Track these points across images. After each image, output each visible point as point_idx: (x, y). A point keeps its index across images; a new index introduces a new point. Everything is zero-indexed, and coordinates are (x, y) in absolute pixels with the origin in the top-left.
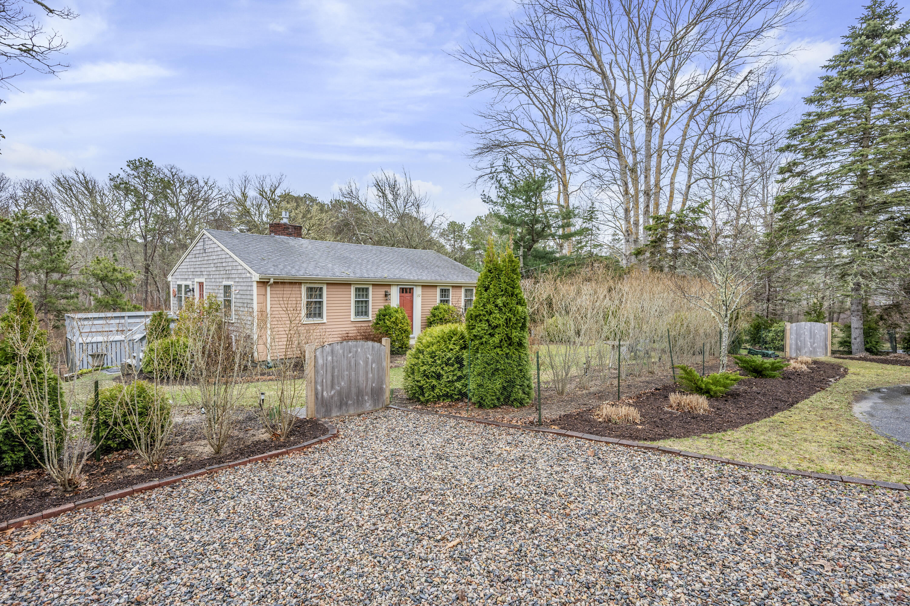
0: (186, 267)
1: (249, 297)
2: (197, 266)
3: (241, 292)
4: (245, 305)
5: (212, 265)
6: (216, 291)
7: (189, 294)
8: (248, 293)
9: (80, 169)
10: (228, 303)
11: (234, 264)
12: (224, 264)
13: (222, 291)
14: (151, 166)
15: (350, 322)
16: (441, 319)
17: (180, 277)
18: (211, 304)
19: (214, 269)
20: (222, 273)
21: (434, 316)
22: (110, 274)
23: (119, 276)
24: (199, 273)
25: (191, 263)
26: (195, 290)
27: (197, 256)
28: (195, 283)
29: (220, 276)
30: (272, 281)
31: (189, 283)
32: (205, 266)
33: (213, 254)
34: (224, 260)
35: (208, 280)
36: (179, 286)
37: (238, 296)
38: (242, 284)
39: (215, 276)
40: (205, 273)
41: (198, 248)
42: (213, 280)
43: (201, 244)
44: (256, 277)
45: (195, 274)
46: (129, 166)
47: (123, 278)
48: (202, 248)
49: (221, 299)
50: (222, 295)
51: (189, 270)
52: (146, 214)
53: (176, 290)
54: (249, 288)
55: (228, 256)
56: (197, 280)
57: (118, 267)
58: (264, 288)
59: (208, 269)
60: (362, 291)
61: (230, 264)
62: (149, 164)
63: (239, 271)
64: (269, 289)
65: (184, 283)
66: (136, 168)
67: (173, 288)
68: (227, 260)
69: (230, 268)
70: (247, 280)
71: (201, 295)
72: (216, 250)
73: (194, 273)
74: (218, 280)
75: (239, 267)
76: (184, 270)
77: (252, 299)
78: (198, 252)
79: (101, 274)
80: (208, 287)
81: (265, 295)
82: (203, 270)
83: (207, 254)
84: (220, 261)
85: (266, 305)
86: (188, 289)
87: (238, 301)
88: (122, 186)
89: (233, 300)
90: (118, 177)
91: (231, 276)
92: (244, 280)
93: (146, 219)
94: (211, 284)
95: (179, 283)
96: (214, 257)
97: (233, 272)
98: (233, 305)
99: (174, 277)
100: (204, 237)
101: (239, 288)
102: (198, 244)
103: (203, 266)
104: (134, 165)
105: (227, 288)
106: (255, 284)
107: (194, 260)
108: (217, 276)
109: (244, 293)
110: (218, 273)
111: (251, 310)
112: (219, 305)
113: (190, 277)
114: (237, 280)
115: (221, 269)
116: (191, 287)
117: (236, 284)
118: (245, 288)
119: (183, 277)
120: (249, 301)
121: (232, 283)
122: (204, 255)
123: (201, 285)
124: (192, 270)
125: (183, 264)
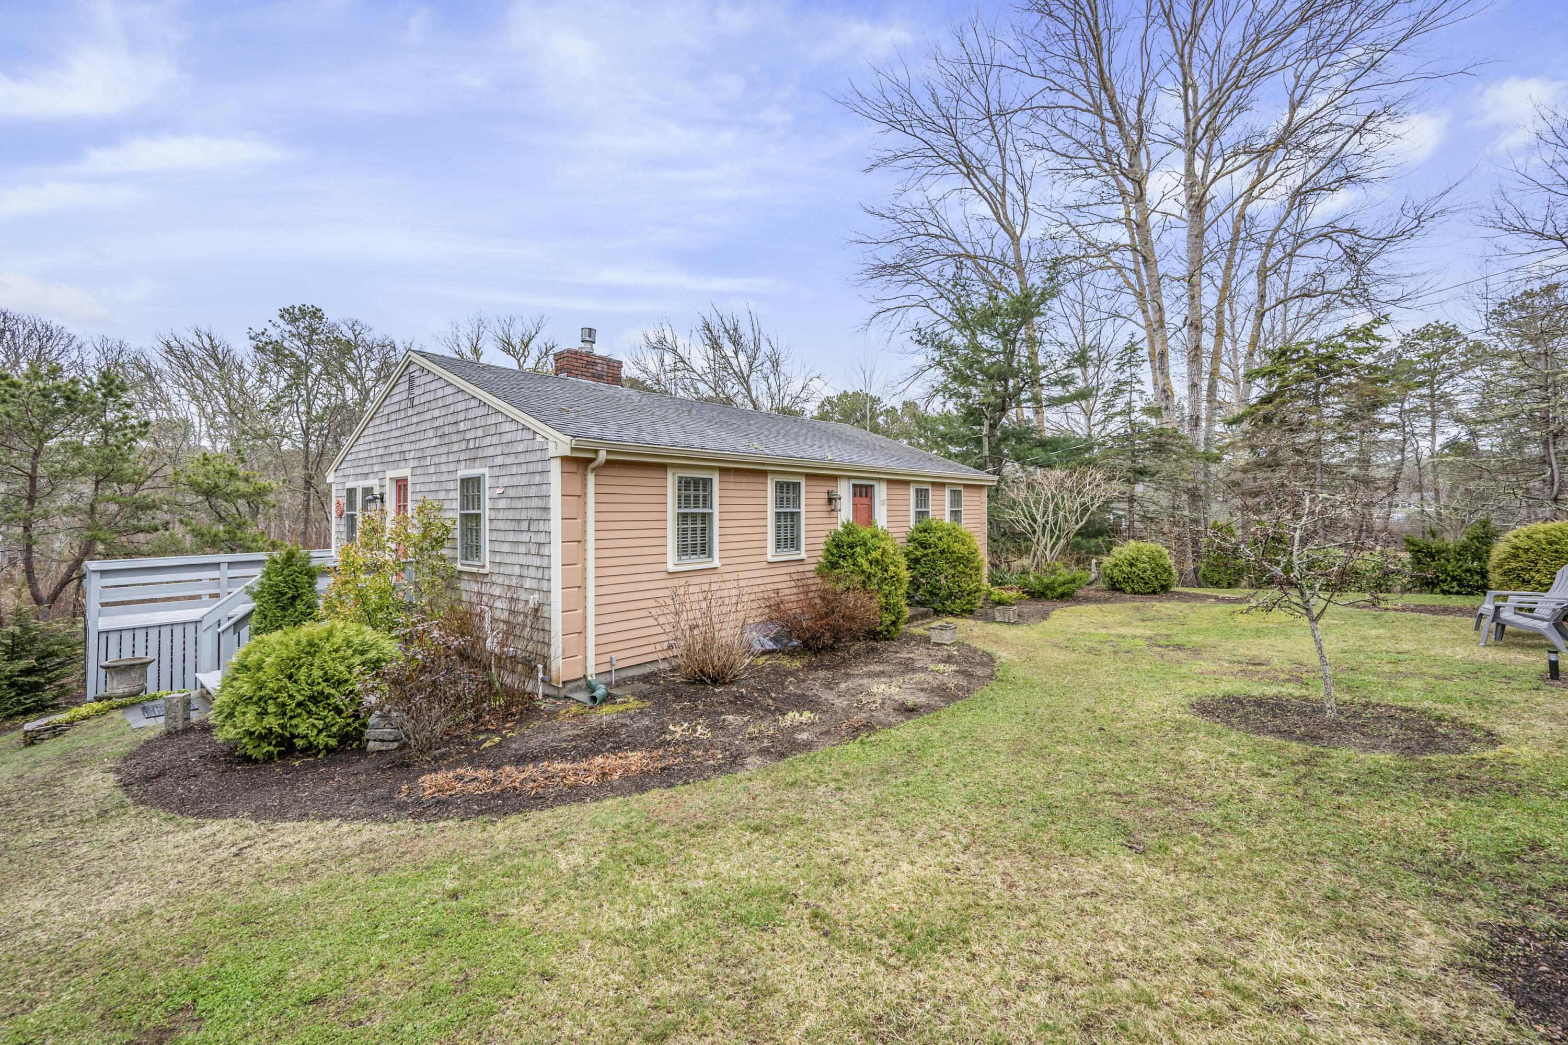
0: (366, 447)
1: (535, 503)
2: (393, 441)
3: (511, 492)
4: (524, 525)
5: (430, 434)
6: (442, 495)
7: (372, 506)
8: (533, 491)
9: (204, 329)
10: (471, 522)
11: (492, 420)
12: (462, 427)
13: (457, 495)
14: (321, 318)
15: (764, 565)
16: (942, 552)
17: (352, 471)
18: (427, 527)
19: (435, 442)
20: (455, 448)
21: (924, 545)
22: (222, 483)
23: (243, 486)
24: (397, 457)
25: (377, 437)
26: (386, 498)
27: (393, 417)
28: (387, 482)
29: (452, 458)
30: (603, 456)
31: (372, 482)
32: (413, 438)
33: (433, 405)
34: (461, 416)
35: (419, 471)
36: (351, 492)
37: (502, 504)
38: (514, 470)
39: (436, 460)
40: (412, 455)
41: (396, 399)
42: (432, 469)
43: (403, 387)
44: (561, 444)
45: (385, 461)
46: (282, 317)
47: (251, 490)
48: (405, 395)
49: (453, 513)
50: (456, 505)
51: (373, 453)
52: (308, 394)
53: (343, 501)
54: (537, 479)
55: (474, 403)
56: (392, 473)
57: (242, 471)
58: (578, 478)
59: (418, 446)
60: (789, 492)
61: (478, 423)
62: (316, 314)
63: (506, 438)
64: (591, 478)
65: (360, 484)
66: (294, 320)
67: (337, 497)
68: (471, 414)
69: (480, 433)
70: (528, 457)
71: (401, 507)
72: (440, 393)
73: (386, 459)
74: (444, 468)
75: (507, 427)
76: (361, 455)
77: (546, 509)
78: (395, 408)
79: (206, 483)
80: (418, 488)
81: (582, 496)
82: (406, 447)
83: (416, 410)
84: (452, 419)
85: (585, 522)
86: (372, 498)
87: (501, 515)
88: (270, 347)
89: (487, 514)
90: (263, 334)
91: (480, 453)
92: (522, 458)
93: (309, 402)
94: (426, 479)
95: (349, 485)
96: (436, 413)
97: (487, 441)
98: (486, 526)
99: (340, 473)
100: (411, 369)
101: (505, 481)
102: (396, 390)
103: (407, 439)
104: (291, 315)
105: (471, 486)
106: (555, 467)
107: (385, 428)
108: (444, 459)
109: (520, 492)
110: (444, 449)
111: (542, 538)
112: (447, 530)
113: (376, 469)
114: (499, 461)
115: (454, 438)
116: (377, 492)
117: (496, 472)
118: (524, 480)
119: (359, 471)
120: (535, 515)
121: (486, 471)
122: (410, 412)
123: (401, 485)
124: (381, 452)
125: (361, 441)
